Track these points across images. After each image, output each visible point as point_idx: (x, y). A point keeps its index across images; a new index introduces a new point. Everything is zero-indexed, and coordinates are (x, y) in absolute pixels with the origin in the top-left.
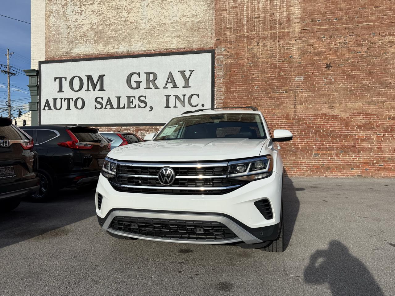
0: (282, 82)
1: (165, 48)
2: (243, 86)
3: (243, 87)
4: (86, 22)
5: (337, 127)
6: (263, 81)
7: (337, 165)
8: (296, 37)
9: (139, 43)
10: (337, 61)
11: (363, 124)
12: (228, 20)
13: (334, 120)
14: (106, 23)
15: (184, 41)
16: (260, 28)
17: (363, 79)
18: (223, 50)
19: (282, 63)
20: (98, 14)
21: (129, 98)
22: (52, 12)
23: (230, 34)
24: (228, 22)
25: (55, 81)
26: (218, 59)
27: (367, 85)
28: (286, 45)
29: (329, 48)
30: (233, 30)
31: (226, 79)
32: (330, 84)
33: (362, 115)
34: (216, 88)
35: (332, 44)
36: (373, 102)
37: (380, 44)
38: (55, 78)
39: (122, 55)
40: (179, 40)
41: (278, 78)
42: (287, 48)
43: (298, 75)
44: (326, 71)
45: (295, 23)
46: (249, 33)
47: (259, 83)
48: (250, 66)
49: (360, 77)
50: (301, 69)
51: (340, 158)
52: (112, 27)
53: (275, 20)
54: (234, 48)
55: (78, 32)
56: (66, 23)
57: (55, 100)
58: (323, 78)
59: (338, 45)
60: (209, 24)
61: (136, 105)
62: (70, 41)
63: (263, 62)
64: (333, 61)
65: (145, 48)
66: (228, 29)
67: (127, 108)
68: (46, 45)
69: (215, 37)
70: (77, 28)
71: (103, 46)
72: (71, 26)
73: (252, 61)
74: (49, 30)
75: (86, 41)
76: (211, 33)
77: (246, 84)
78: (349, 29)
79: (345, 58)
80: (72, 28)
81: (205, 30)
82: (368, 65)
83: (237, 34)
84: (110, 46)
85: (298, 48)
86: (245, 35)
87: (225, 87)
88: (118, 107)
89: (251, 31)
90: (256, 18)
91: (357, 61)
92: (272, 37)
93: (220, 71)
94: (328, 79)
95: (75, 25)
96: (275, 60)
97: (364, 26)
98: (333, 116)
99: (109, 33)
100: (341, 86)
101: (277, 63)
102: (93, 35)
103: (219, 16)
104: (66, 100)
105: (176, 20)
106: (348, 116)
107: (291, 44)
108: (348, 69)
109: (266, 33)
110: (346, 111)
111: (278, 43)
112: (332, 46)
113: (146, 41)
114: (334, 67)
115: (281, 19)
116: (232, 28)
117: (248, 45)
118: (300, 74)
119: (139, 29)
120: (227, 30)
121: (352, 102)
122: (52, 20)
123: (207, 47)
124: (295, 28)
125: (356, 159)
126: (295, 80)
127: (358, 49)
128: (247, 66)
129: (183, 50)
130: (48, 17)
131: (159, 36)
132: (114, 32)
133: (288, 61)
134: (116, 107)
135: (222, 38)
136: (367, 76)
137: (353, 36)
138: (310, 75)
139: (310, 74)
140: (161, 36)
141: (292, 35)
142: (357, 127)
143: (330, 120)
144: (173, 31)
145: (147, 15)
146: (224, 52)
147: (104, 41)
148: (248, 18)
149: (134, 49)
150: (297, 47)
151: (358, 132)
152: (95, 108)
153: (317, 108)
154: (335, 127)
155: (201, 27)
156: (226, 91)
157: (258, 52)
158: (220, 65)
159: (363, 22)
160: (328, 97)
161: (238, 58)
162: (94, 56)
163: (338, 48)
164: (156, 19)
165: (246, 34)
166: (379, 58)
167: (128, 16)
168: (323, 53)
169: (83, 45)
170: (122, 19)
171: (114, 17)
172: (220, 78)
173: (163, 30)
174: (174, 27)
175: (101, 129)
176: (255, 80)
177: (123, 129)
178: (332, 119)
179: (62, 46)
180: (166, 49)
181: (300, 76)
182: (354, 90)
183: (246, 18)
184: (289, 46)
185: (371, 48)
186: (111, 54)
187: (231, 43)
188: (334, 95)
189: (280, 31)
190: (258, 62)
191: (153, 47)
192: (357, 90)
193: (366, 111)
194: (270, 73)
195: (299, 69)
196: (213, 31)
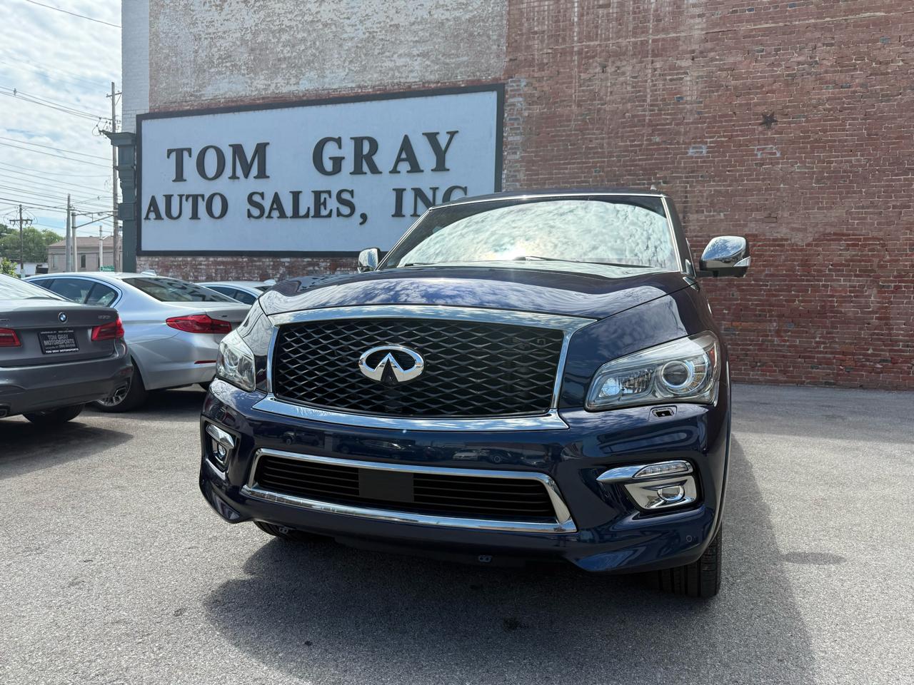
0: (656, 159)
1: (395, 81)
2: (567, 169)
3: (566, 171)
4: (233, 25)
5: (781, 266)
6: (613, 157)
7: (778, 356)
8: (693, 51)
9: (341, 70)
10: (791, 107)
11: (846, 261)
12: (536, 13)
13: (776, 251)
14: (272, 26)
15: (437, 64)
16: (609, 31)
17: (852, 152)
18: (523, 84)
19: (657, 115)
20: (255, 8)
21: (317, 194)
22: (163, 6)
23: (540, 48)
24: (536, 19)
25: (168, 157)
26: (514, 105)
27: (861, 166)
28: (670, 70)
29: (772, 76)
30: (548, 36)
31: (528, 152)
32: (772, 163)
33: (844, 238)
34: (505, 172)
35: (779, 65)
36: (876, 207)
37: (901, 63)
38: (168, 150)
39: (305, 98)
40: (426, 63)
41: (647, 149)
42: (670, 77)
43: (695, 143)
44: (761, 133)
45: (693, 17)
46: (584, 43)
47: (604, 162)
48: (583, 120)
49: (845, 146)
50: (702, 128)
51: (785, 341)
52: (285, 37)
53: (647, 10)
54: (547, 80)
55: (216, 49)
56: (191, 30)
57: (168, 198)
58: (753, 150)
59: (794, 69)
60: (495, 23)
61: (331, 210)
62: (200, 70)
63: (614, 113)
64: (780, 107)
65: (353, 82)
66: (536, 36)
67: (312, 217)
68: (151, 78)
69: (508, 53)
70: (213, 38)
71: (265, 79)
72: (200, 35)
73: (589, 110)
74: (157, 45)
75: (231, 68)
76: (499, 46)
77: (574, 163)
78: (823, 28)
79: (810, 99)
80: (203, 39)
81: (485, 38)
82: (867, 116)
83: (557, 47)
84: (280, 79)
85: (698, 78)
86: (576, 49)
87: (526, 170)
88: (296, 214)
89: (590, 39)
90: (600, 7)
91: (839, 107)
92: (637, 53)
93: (515, 133)
94: (766, 151)
95: (210, 34)
96: (642, 106)
97: (861, 21)
98: (774, 240)
99: (278, 50)
100: (796, 168)
101: (647, 113)
102: (246, 55)
103: (516, 4)
104: (190, 199)
105: (422, 17)
106: (810, 239)
107: (681, 67)
108: (817, 126)
109: (623, 42)
110: (806, 229)
111: (650, 66)
112: (779, 71)
113: (355, 67)
114: (781, 121)
115: (661, 8)
116: (546, 32)
117: (580, 72)
118: (699, 140)
119: (341, 39)
120: (534, 38)
121: (823, 207)
122: (163, 23)
123: (487, 78)
124: (691, 29)
125: (824, 343)
126: (687, 153)
127: (843, 77)
128: (578, 120)
129: (435, 85)
130: (154, 16)
131: (384, 55)
132: (288, 48)
133: (673, 109)
134: (291, 215)
135: (521, 56)
136: (862, 145)
137: (832, 45)
138: (723, 142)
139: (723, 139)
140: (387, 54)
141: (684, 47)
142: (830, 267)
143: (766, 251)
144: (414, 42)
145: (359, 7)
146: (526, 89)
147: (269, 68)
148: (583, 9)
149: (329, 84)
150: (696, 74)
151: (834, 280)
152: (249, 217)
153: (737, 220)
154: (777, 266)
155: (476, 31)
156: (527, 181)
157: (604, 88)
158: (516, 119)
159: (861, 10)
160: (763, 195)
161: (557, 102)
162: (247, 101)
163: (793, 76)
164: (377, 16)
165: (576, 46)
166: (896, 100)
167: (318, 10)
168: (758, 88)
169: (224, 78)
170: (306, 18)
171: (290, 13)
172: (515, 148)
173: (393, 40)
174: (416, 33)
175: (260, 262)
176: (594, 153)
177: (305, 263)
178: (772, 248)
179: (184, 80)
180: (398, 85)
181: (700, 145)
182: (829, 178)
183: (578, 7)
184: (677, 74)
185: (876, 74)
186: (281, 97)
187: (542, 67)
188: (778, 190)
189: (656, 37)
190: (602, 111)
191: (371, 79)
192: (836, 177)
193: (856, 229)
194: (630, 136)
195: (697, 128)
196: (503, 41)
